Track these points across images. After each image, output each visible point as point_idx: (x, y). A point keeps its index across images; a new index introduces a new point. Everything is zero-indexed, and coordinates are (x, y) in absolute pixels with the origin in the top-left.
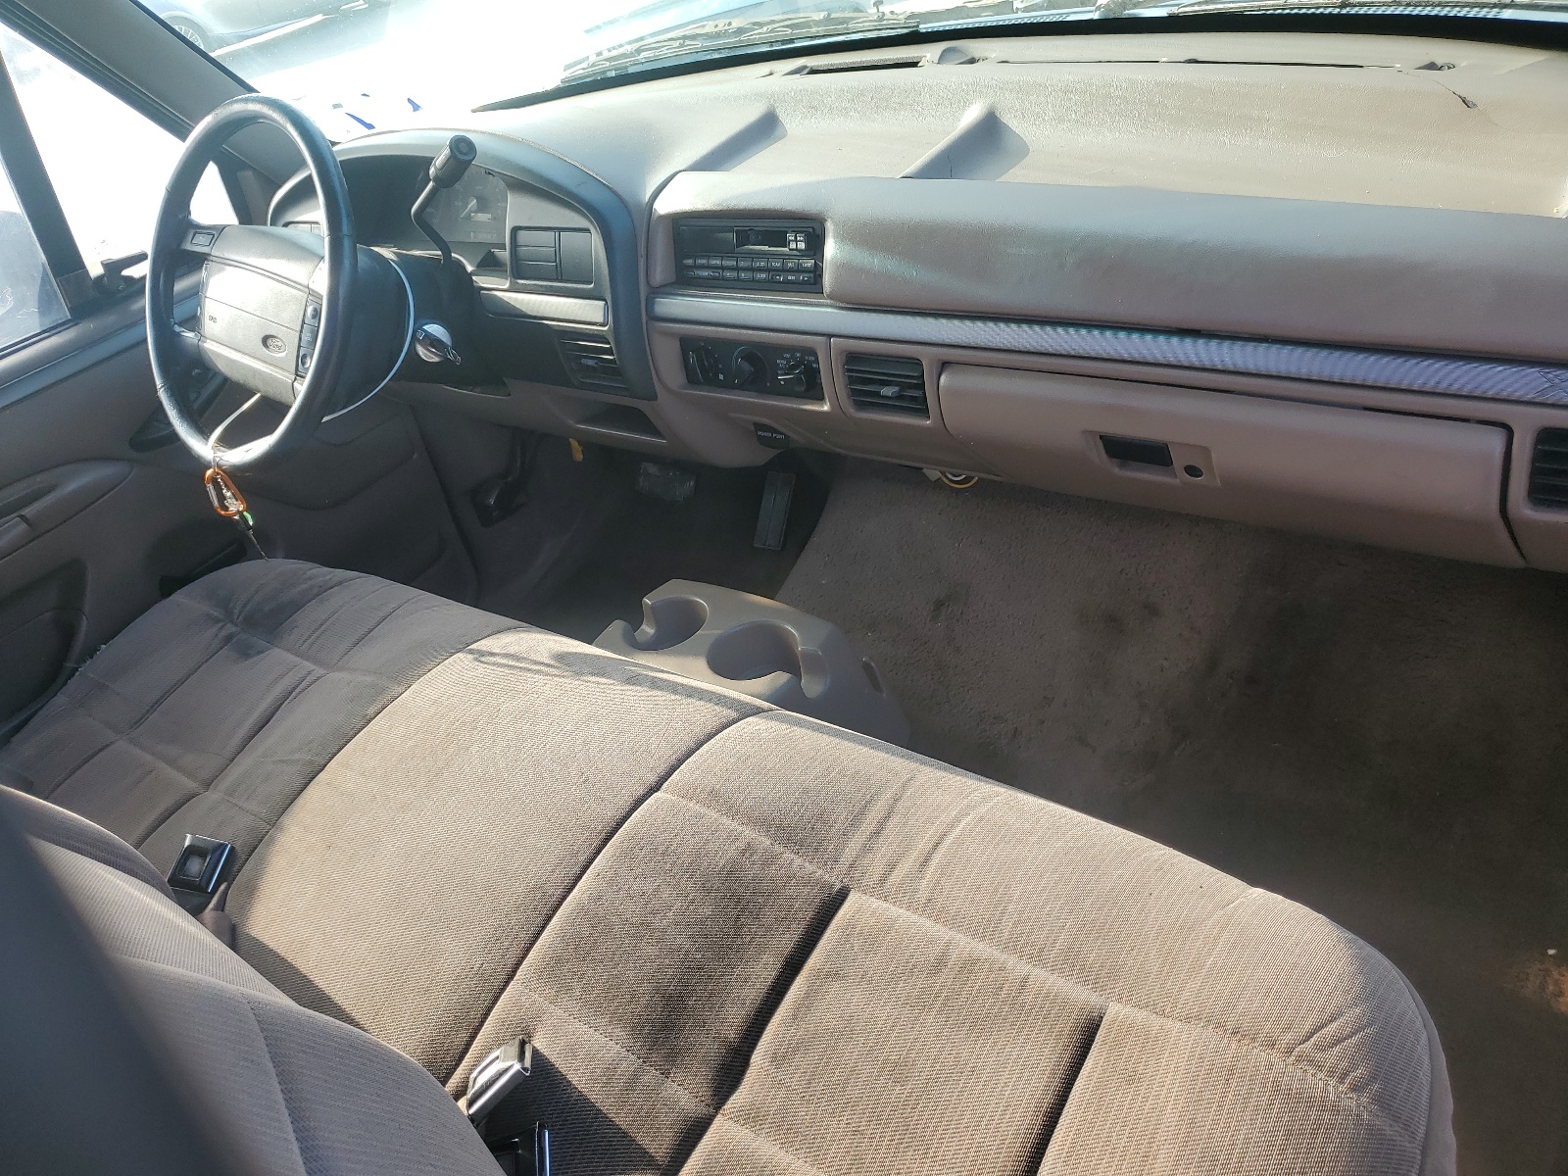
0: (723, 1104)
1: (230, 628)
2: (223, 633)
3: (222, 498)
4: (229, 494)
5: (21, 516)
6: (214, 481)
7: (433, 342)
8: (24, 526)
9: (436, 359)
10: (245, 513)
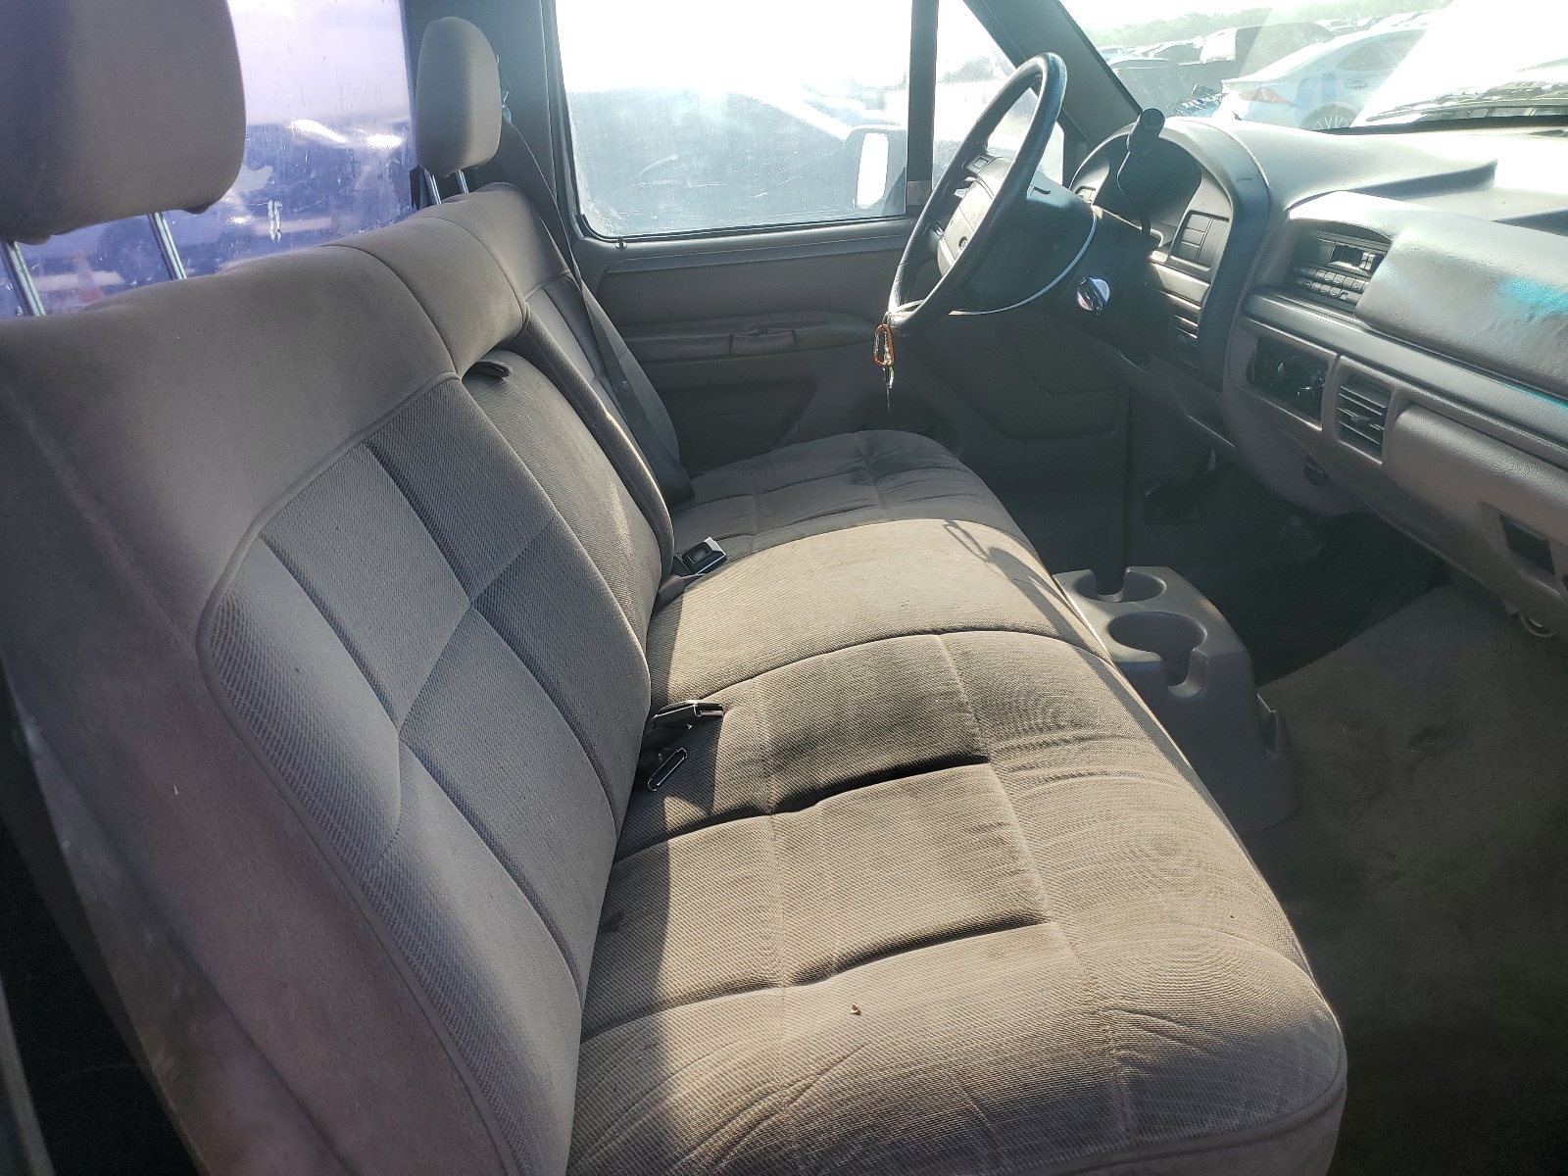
0: (778, 813)
1: (863, 464)
2: (856, 465)
3: (882, 352)
4: (887, 350)
5: (793, 331)
6: (882, 336)
7: (1091, 293)
8: (791, 339)
9: (1087, 308)
10: (891, 368)
